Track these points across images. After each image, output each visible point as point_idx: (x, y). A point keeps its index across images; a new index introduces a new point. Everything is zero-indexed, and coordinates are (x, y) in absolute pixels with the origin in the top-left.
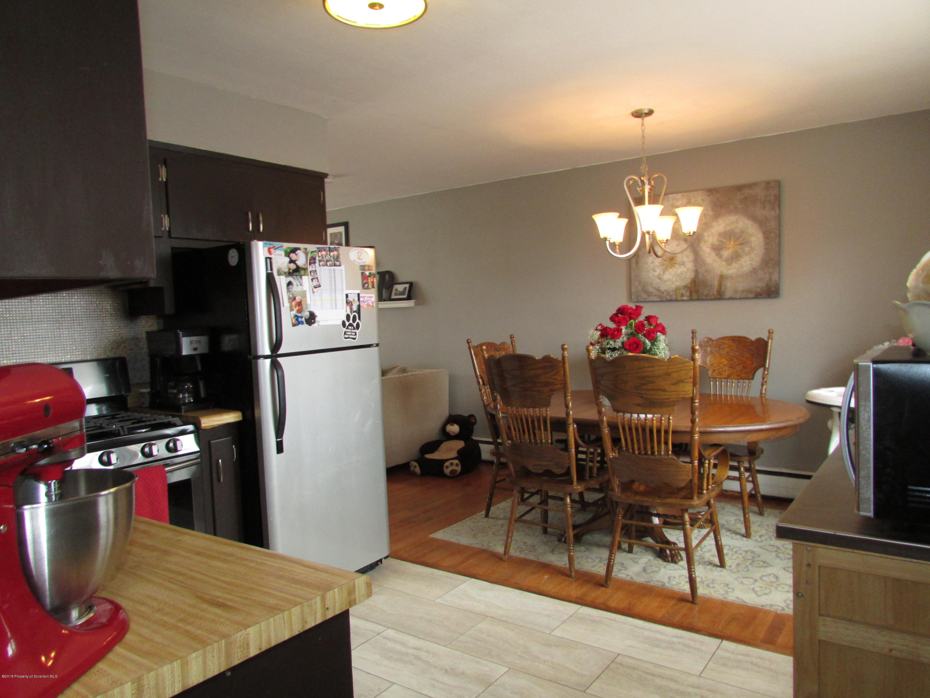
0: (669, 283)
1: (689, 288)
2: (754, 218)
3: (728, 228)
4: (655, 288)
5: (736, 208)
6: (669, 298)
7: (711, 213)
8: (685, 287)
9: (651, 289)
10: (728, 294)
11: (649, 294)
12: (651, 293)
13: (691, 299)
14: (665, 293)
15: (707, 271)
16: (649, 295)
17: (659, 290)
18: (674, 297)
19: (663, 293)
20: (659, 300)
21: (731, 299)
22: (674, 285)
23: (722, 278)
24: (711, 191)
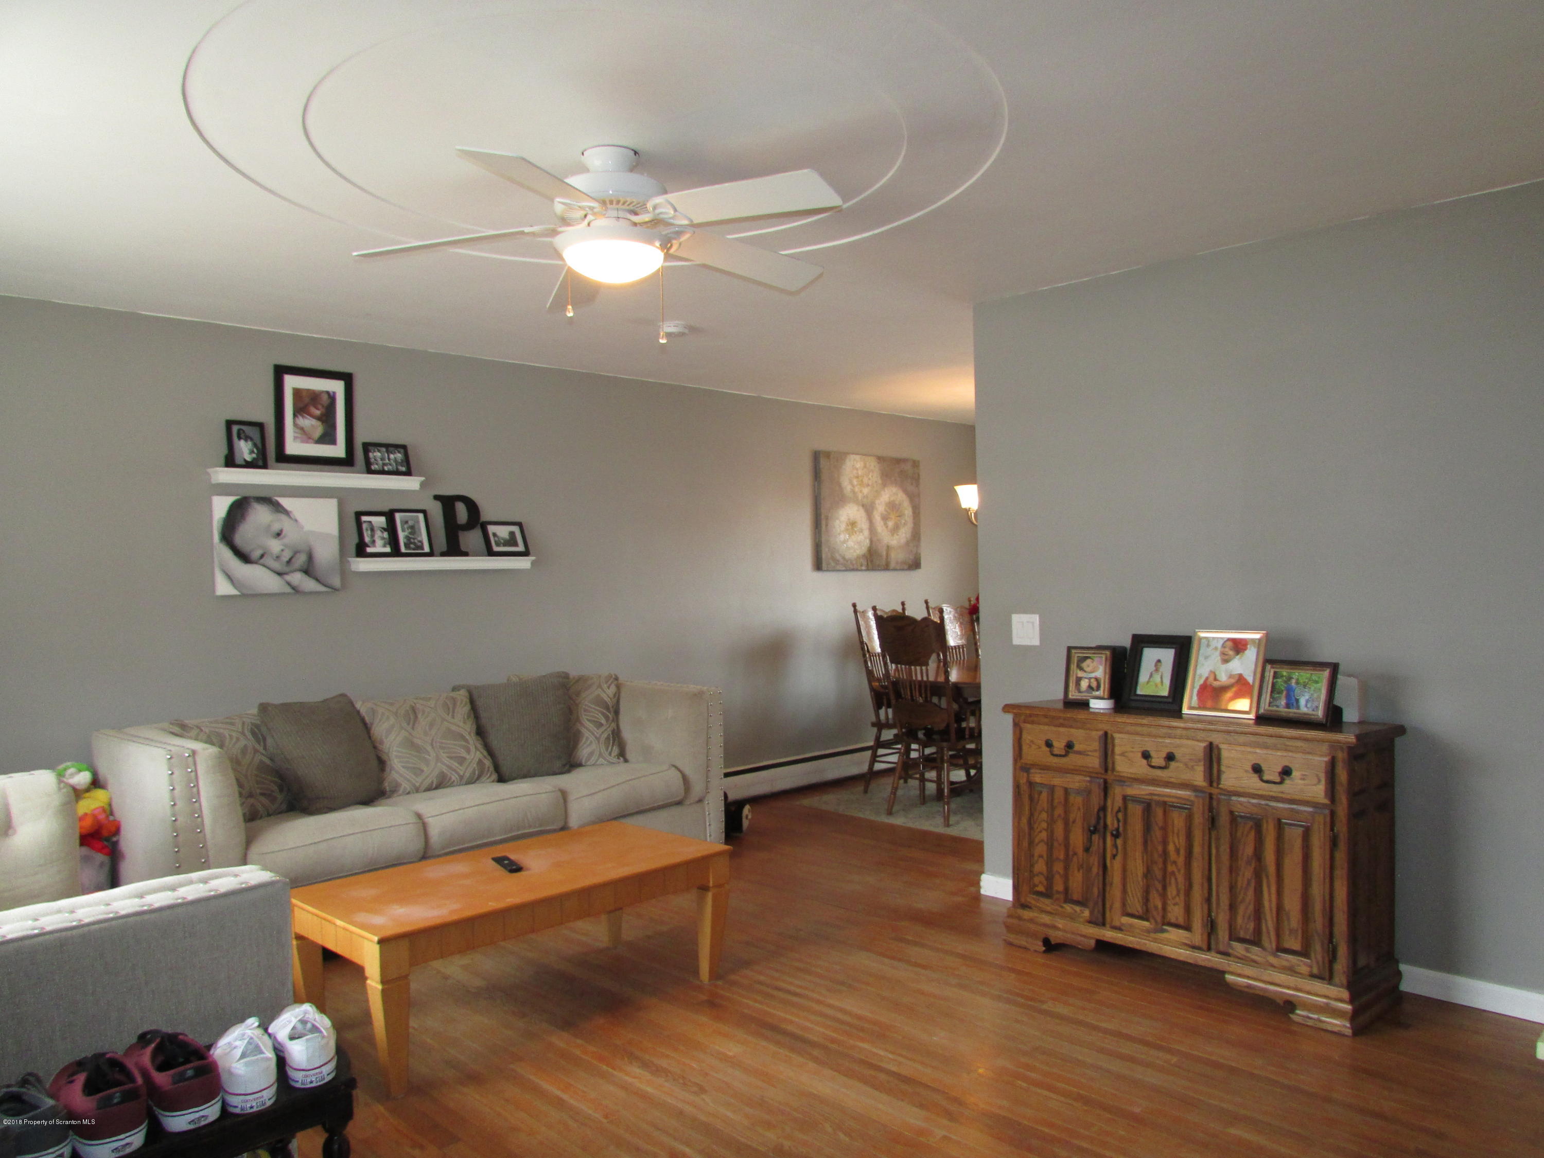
0: (852, 551)
1: (867, 558)
2: (905, 491)
3: (892, 499)
4: (840, 555)
5: (895, 480)
6: (851, 567)
7: (880, 481)
8: (864, 556)
9: (838, 557)
10: (892, 565)
11: (837, 562)
12: (838, 561)
13: (868, 570)
14: (849, 562)
15: (879, 540)
16: (837, 564)
17: (844, 558)
18: (855, 567)
19: (847, 561)
20: (844, 569)
21: (895, 570)
22: (855, 554)
23: (888, 548)
24: (880, 459)
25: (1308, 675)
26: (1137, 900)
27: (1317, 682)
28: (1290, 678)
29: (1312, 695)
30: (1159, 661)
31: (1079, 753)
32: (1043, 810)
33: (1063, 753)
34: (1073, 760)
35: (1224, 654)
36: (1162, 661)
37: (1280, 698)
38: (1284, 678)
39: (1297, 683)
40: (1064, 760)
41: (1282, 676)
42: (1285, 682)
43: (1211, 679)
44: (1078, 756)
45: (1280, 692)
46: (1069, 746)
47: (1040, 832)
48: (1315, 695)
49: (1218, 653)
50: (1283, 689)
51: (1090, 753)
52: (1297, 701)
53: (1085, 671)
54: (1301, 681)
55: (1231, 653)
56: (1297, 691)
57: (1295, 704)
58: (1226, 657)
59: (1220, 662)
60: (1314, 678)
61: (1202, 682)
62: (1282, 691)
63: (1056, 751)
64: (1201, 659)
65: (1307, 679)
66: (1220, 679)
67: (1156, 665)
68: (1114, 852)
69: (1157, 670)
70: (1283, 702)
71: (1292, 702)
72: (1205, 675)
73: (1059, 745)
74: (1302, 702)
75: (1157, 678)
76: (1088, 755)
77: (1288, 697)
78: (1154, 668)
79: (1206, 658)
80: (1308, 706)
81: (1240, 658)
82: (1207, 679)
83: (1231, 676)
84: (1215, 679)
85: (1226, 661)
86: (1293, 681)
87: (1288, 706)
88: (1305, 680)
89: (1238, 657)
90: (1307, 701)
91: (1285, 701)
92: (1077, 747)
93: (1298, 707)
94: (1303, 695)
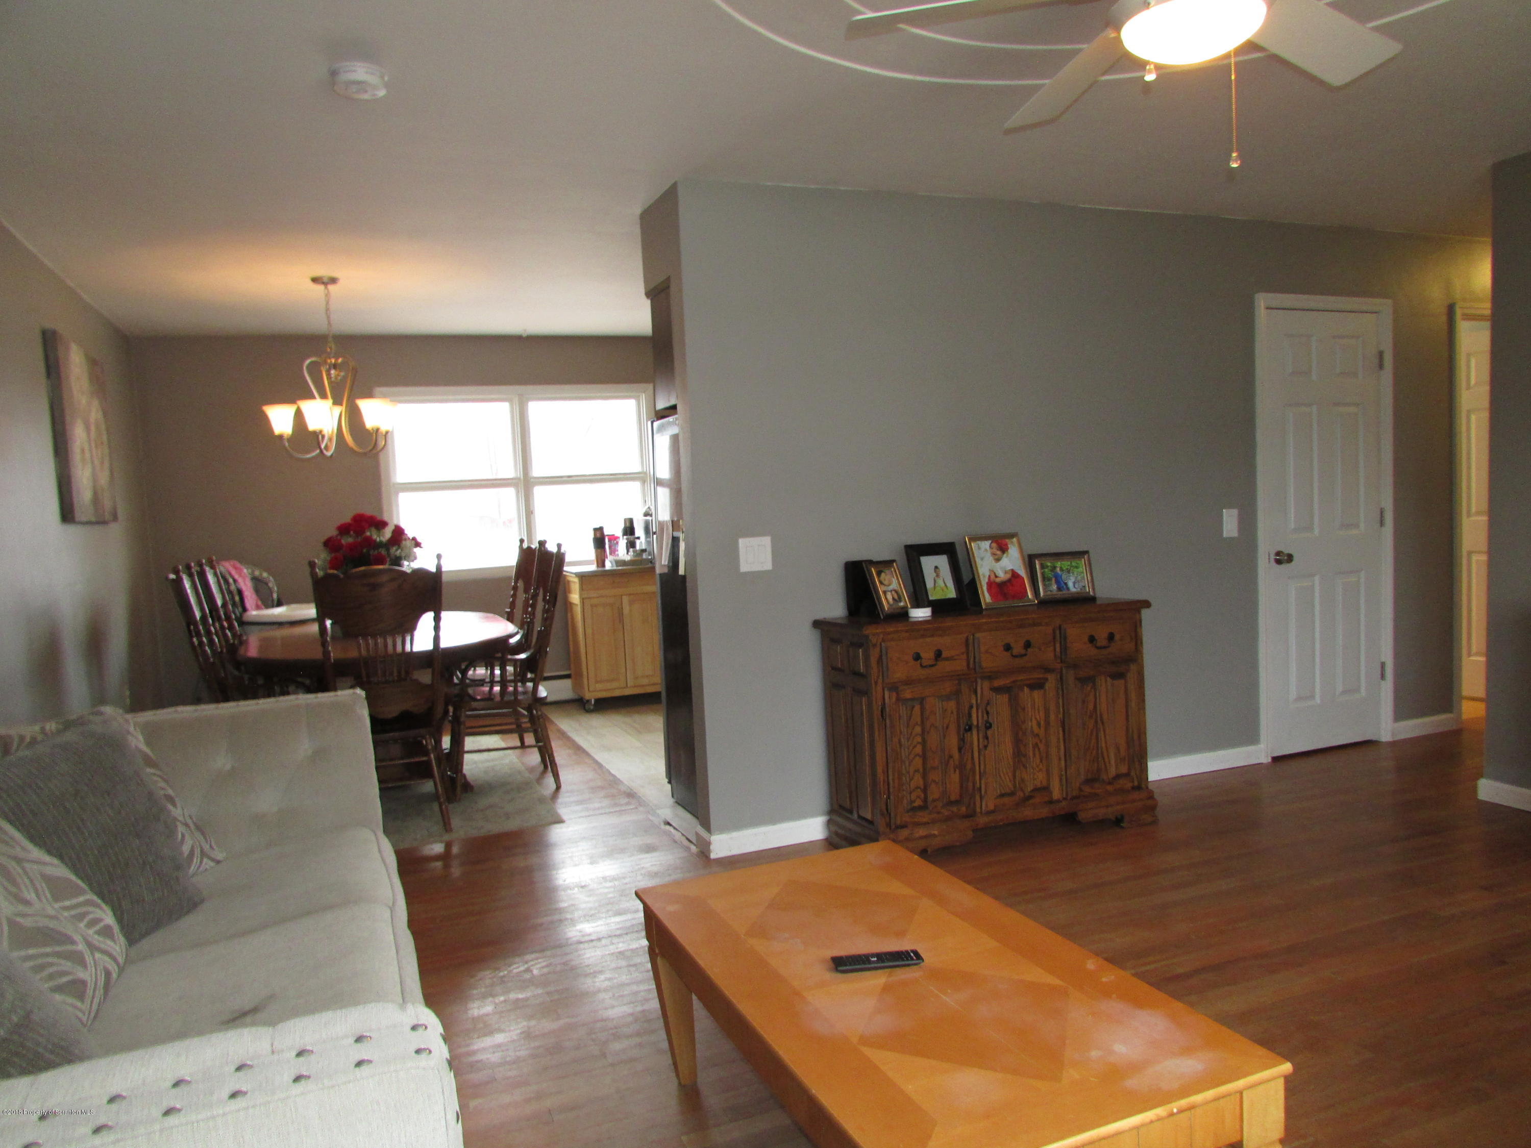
25: (1069, 563)
26: (1008, 780)
27: (1077, 567)
28: (1055, 567)
29: (1076, 577)
30: (936, 567)
31: (947, 659)
32: (917, 724)
33: (931, 663)
34: (945, 667)
35: (994, 554)
36: (939, 567)
37: (1051, 585)
38: (1050, 568)
39: (1061, 569)
40: (934, 669)
41: (1048, 567)
42: (1052, 571)
43: (993, 577)
44: (947, 663)
45: (1050, 580)
46: (938, 655)
47: (915, 747)
48: (1079, 578)
49: (989, 554)
50: (1051, 576)
51: (956, 657)
52: (1066, 584)
53: (885, 585)
54: (1064, 569)
55: (999, 553)
56: (1064, 577)
57: (1065, 587)
58: (996, 557)
59: (993, 561)
60: (1074, 564)
61: (987, 580)
62: (1051, 578)
63: (925, 663)
64: (978, 560)
65: (1068, 566)
66: (999, 576)
67: (935, 571)
68: (986, 744)
69: (938, 576)
70: (1055, 587)
71: (1062, 586)
72: (987, 574)
73: (928, 656)
74: (1070, 584)
75: (940, 582)
76: (956, 659)
77: (1057, 582)
78: (935, 575)
79: (982, 559)
80: (1076, 587)
81: (1007, 556)
82: (989, 576)
83: (1006, 572)
84: (996, 577)
85: (998, 560)
86: (1058, 569)
87: (1059, 589)
88: (1067, 567)
89: (1005, 555)
90: (1074, 583)
91: (1056, 586)
92: (944, 655)
93: (1068, 589)
94: (1070, 579)
